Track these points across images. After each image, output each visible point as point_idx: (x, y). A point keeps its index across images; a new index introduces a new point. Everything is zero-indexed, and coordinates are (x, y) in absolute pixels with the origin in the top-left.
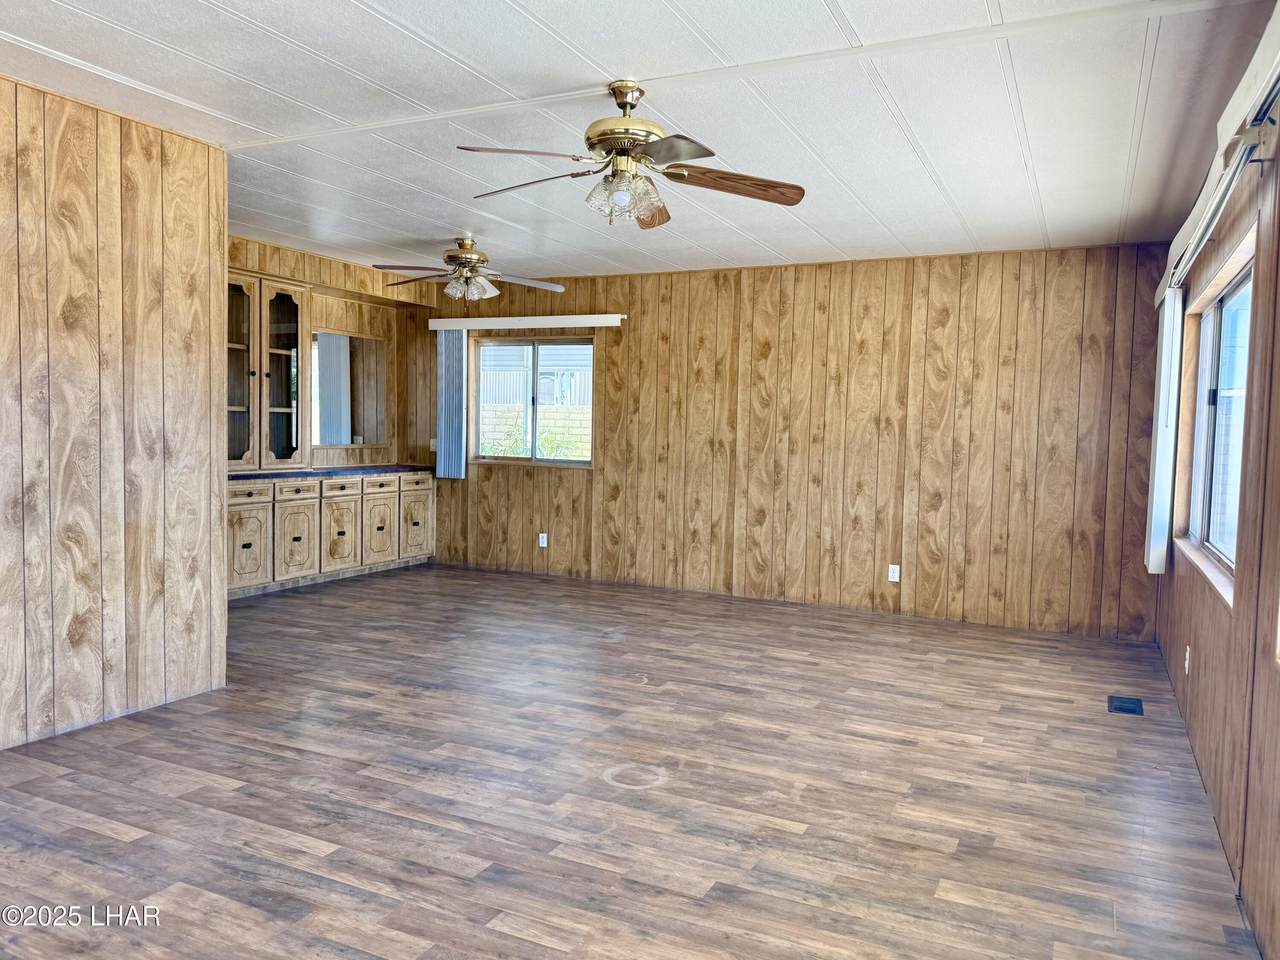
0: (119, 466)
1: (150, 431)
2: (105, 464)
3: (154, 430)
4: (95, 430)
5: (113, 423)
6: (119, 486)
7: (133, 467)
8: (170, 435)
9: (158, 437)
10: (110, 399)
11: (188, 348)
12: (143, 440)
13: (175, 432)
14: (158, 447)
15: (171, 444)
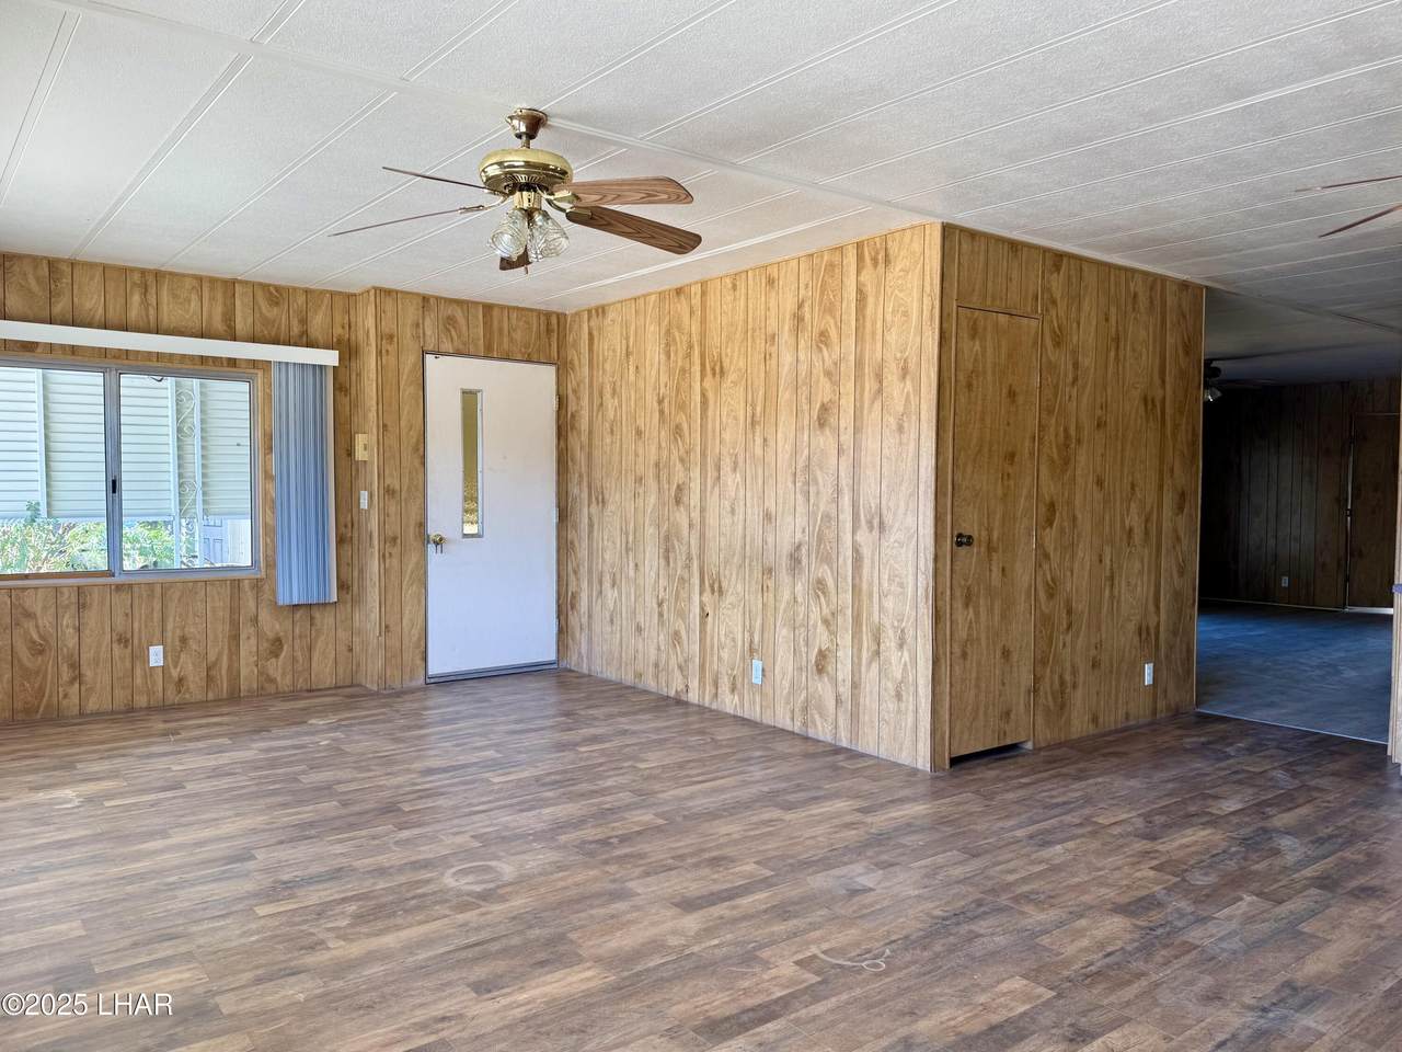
0: (849, 536)
1: (871, 507)
2: (841, 534)
3: (873, 505)
4: (834, 505)
5: (846, 501)
6: (849, 553)
7: (858, 538)
8: (884, 512)
9: (876, 513)
10: (845, 482)
11: (900, 429)
12: (865, 516)
13: (889, 508)
14: (876, 522)
15: (886, 520)
